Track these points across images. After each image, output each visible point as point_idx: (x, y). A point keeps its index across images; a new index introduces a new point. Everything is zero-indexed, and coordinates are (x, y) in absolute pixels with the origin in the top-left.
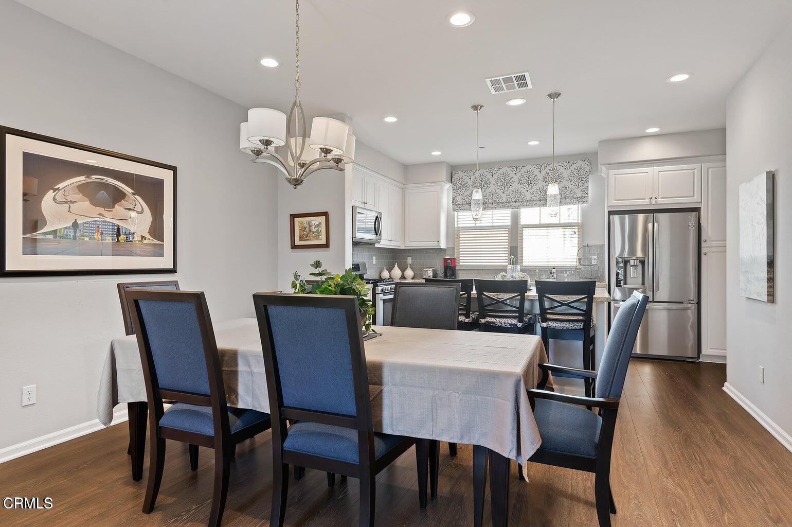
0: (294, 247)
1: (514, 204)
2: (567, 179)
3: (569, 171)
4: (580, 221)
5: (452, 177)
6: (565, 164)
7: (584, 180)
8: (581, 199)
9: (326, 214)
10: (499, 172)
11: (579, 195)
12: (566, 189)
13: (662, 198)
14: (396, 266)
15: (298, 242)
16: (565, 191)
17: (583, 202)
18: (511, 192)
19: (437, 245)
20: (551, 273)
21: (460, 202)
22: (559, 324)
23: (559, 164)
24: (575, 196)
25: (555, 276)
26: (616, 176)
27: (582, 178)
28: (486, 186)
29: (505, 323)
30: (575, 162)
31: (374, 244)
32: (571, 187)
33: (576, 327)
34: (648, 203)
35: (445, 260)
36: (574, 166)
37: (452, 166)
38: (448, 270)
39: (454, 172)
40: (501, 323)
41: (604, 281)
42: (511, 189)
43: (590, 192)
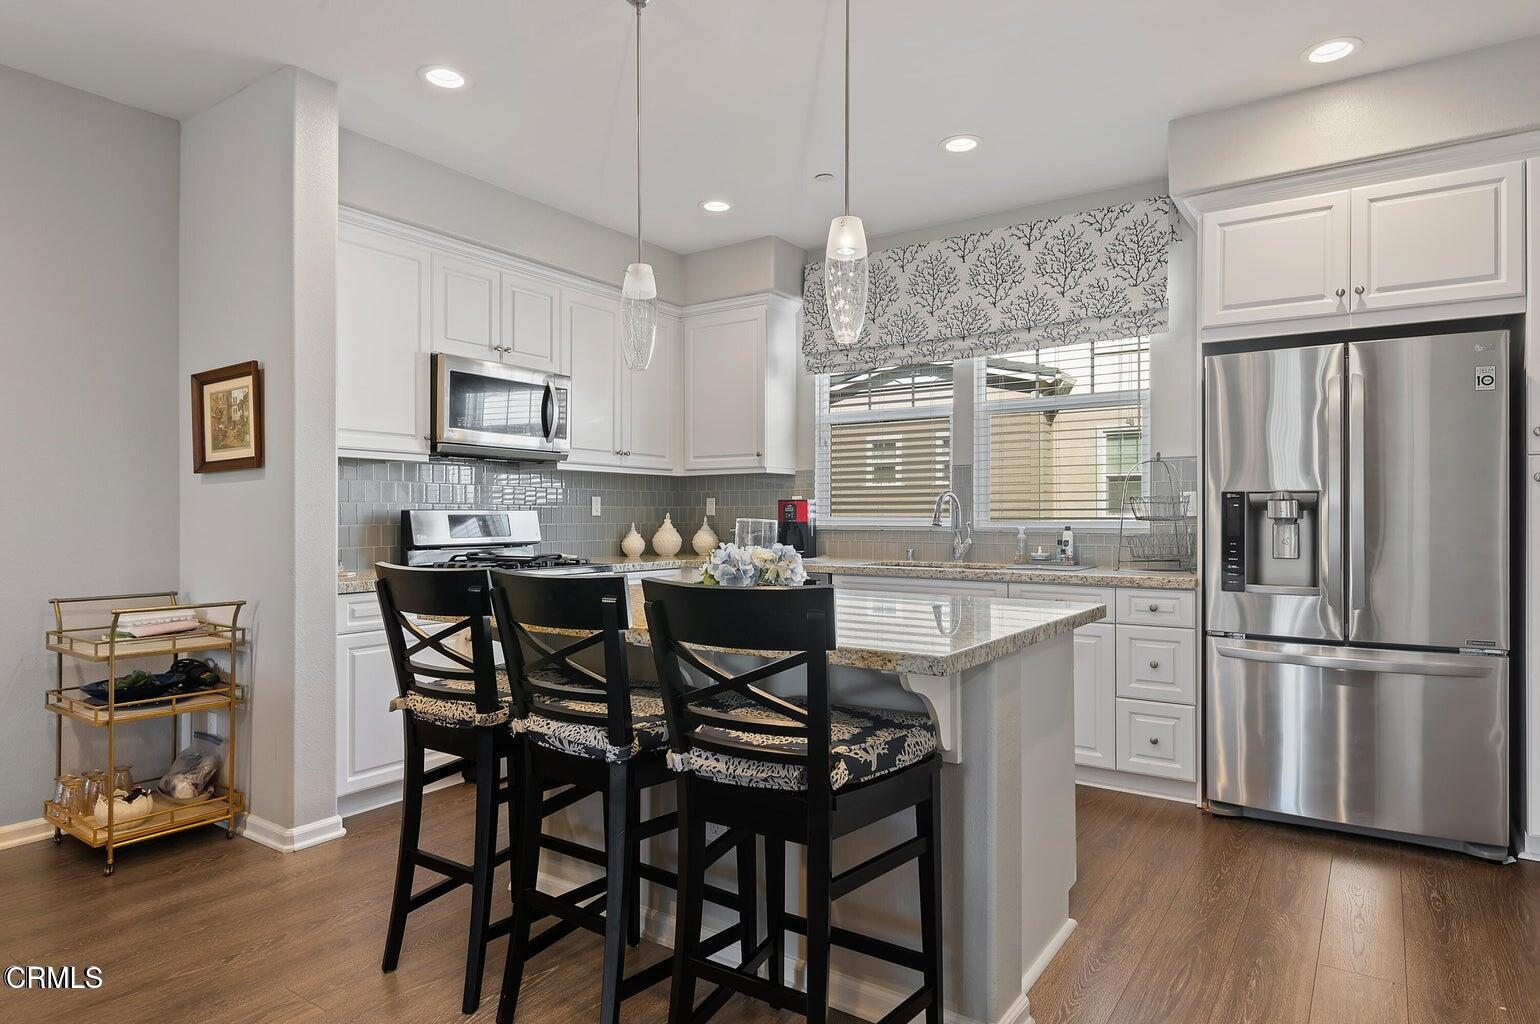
0: (202, 466)
1: (959, 344)
2: (1103, 259)
3: (1109, 237)
4: (1145, 385)
5: (804, 280)
6: (1099, 216)
7: (1154, 259)
8: (1147, 319)
9: (253, 370)
10: (921, 256)
11: (1137, 306)
12: (1101, 289)
13: (1380, 290)
14: (668, 522)
15: (211, 456)
16: (1098, 295)
17: (1152, 327)
18: (952, 311)
19: (757, 465)
20: (1060, 542)
21: (821, 348)
22: (721, 766)
23: (1081, 218)
24: (1125, 309)
25: (1070, 550)
26: (1225, 228)
27: (1146, 252)
28: (886, 298)
29: (570, 742)
30: (1128, 207)
31: (554, 462)
32: (1114, 283)
33: (781, 782)
34: (1334, 310)
35: (783, 504)
36: (1125, 221)
37: (805, 250)
38: (789, 532)
39: (808, 266)
40: (561, 742)
41: (1193, 571)
42: (953, 300)
43: (1171, 293)
